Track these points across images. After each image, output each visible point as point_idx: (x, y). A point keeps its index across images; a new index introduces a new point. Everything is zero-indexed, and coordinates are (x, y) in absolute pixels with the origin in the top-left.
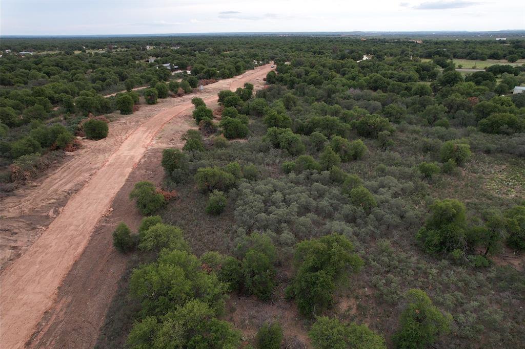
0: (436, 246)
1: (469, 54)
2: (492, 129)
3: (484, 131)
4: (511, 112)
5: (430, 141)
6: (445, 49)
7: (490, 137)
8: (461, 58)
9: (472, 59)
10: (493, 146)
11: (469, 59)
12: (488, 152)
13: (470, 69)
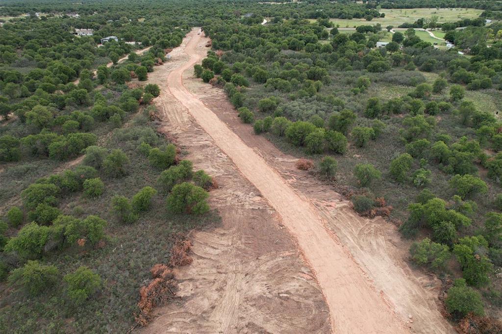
0: (372, 114)
1: (340, 14)
2: (374, 70)
3: (370, 71)
4: (381, 60)
5: (349, 78)
6: (321, 10)
7: (375, 74)
8: (335, 17)
9: (343, 19)
10: (378, 79)
11: (340, 19)
12: (376, 81)
13: (344, 28)
